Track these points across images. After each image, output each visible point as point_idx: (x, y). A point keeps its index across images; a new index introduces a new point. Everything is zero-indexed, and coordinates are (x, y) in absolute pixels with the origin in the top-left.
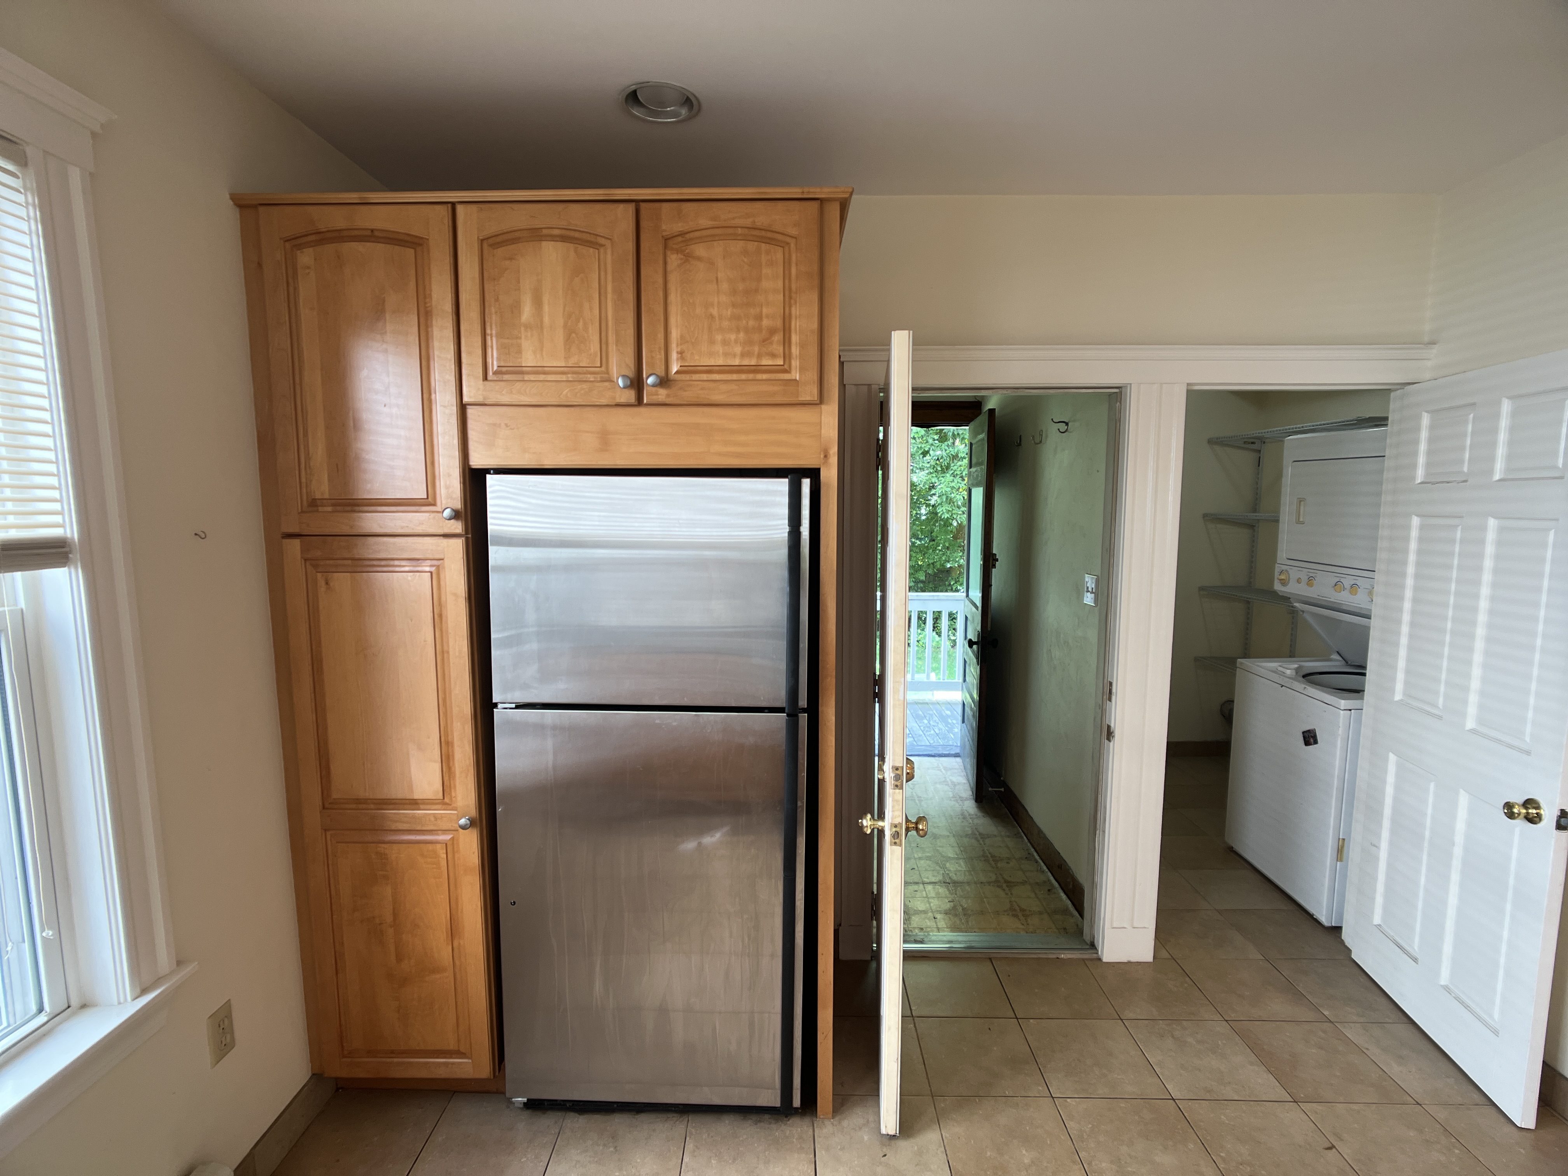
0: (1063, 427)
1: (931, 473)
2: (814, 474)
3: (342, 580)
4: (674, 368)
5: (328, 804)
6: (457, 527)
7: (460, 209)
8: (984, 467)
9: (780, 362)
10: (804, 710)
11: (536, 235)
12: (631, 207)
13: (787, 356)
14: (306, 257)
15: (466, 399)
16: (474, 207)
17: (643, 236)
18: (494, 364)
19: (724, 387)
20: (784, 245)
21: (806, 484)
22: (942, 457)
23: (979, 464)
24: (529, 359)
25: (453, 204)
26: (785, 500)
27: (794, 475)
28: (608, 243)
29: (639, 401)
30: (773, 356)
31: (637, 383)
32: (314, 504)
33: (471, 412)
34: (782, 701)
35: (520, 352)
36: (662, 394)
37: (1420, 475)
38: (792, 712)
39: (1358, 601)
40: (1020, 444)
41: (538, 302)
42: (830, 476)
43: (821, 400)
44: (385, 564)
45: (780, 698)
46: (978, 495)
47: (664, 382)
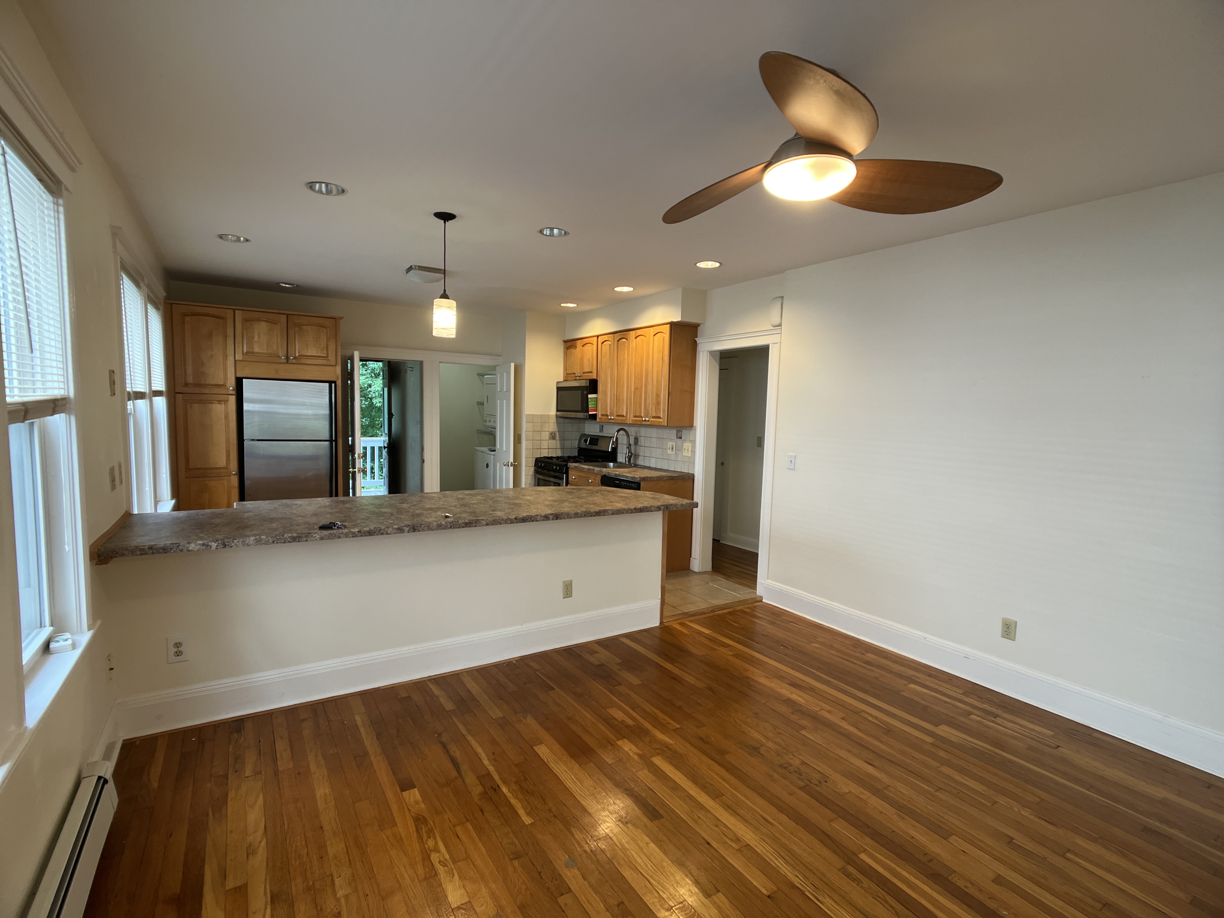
0: (411, 369)
1: (368, 378)
2: (335, 382)
3: (196, 406)
4: (297, 355)
5: (188, 469)
6: (234, 392)
7: (237, 312)
8: (387, 380)
9: (326, 355)
10: (334, 441)
11: (259, 320)
12: (285, 316)
13: (327, 354)
14: (188, 319)
15: (236, 359)
16: (240, 311)
17: (289, 323)
18: (245, 351)
19: (311, 360)
20: (326, 328)
21: (333, 385)
22: (375, 368)
23: (386, 379)
24: (256, 350)
25: (234, 310)
26: (328, 389)
27: (330, 383)
28: (279, 323)
29: (287, 362)
30: (324, 354)
31: (287, 358)
32: (186, 385)
33: (237, 362)
34: (328, 439)
35: (253, 348)
36: (294, 361)
37: (499, 390)
38: (331, 441)
39: (492, 424)
40: (400, 373)
41: (259, 336)
42: (339, 383)
43: (336, 365)
44: (210, 402)
45: (328, 438)
46: (386, 389)
47: (295, 358)
